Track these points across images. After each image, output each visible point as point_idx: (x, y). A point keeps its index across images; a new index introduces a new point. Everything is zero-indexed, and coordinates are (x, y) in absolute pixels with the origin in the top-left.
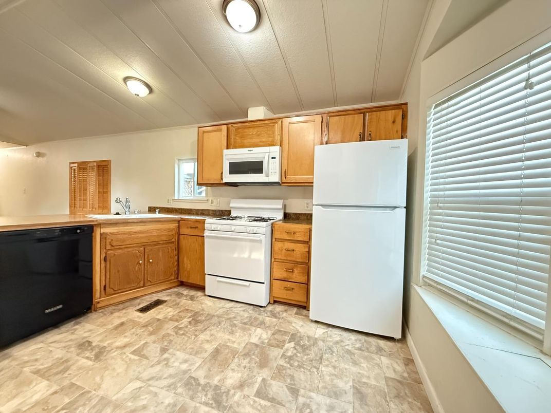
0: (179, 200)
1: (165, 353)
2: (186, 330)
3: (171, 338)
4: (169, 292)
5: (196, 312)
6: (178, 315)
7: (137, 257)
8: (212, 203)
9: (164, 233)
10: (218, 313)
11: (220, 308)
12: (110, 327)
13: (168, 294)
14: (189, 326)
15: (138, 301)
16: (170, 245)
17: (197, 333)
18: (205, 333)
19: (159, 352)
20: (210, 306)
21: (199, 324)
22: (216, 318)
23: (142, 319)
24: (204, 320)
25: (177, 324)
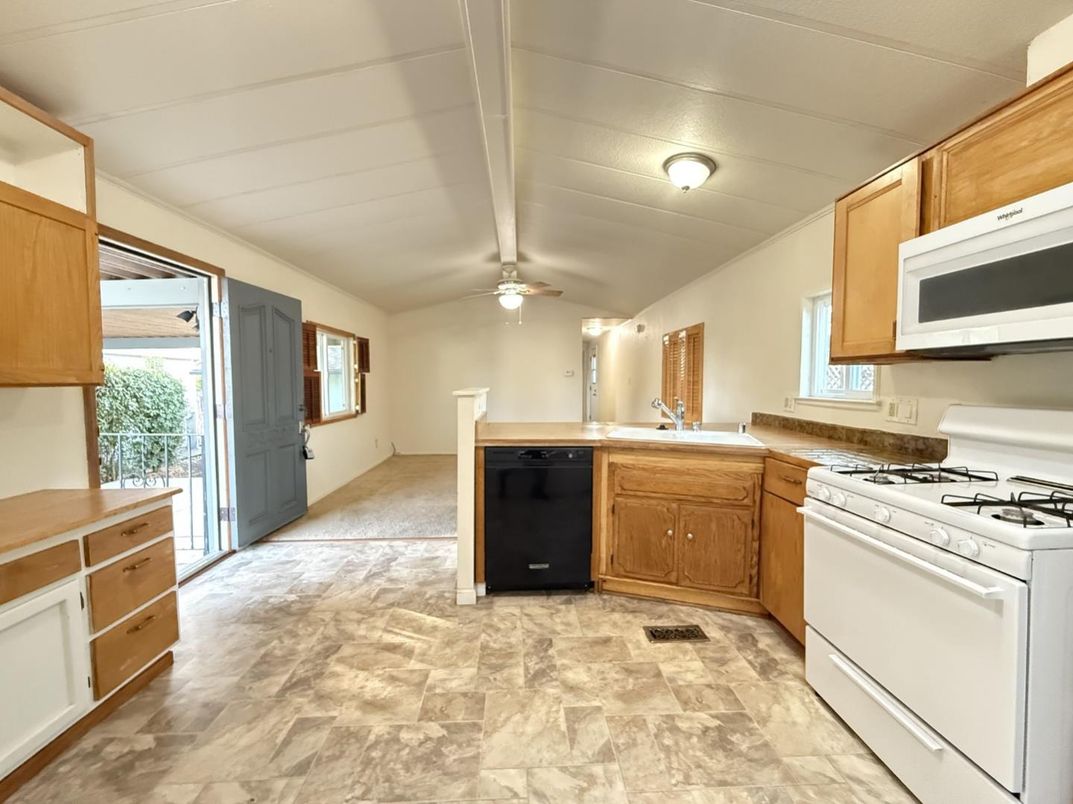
0: (810, 402)
1: (603, 762)
2: (683, 744)
3: (641, 736)
4: (731, 621)
5: (742, 715)
6: (699, 693)
7: (665, 521)
8: (891, 414)
9: (723, 481)
10: (796, 762)
11: (815, 753)
12: (591, 635)
13: (726, 623)
14: (695, 740)
15: (664, 608)
16: (739, 512)
17: (695, 774)
18: (711, 791)
19: (597, 749)
20: (794, 723)
21: (720, 754)
22: (777, 775)
23: (637, 652)
24: (740, 754)
25: (680, 712)
